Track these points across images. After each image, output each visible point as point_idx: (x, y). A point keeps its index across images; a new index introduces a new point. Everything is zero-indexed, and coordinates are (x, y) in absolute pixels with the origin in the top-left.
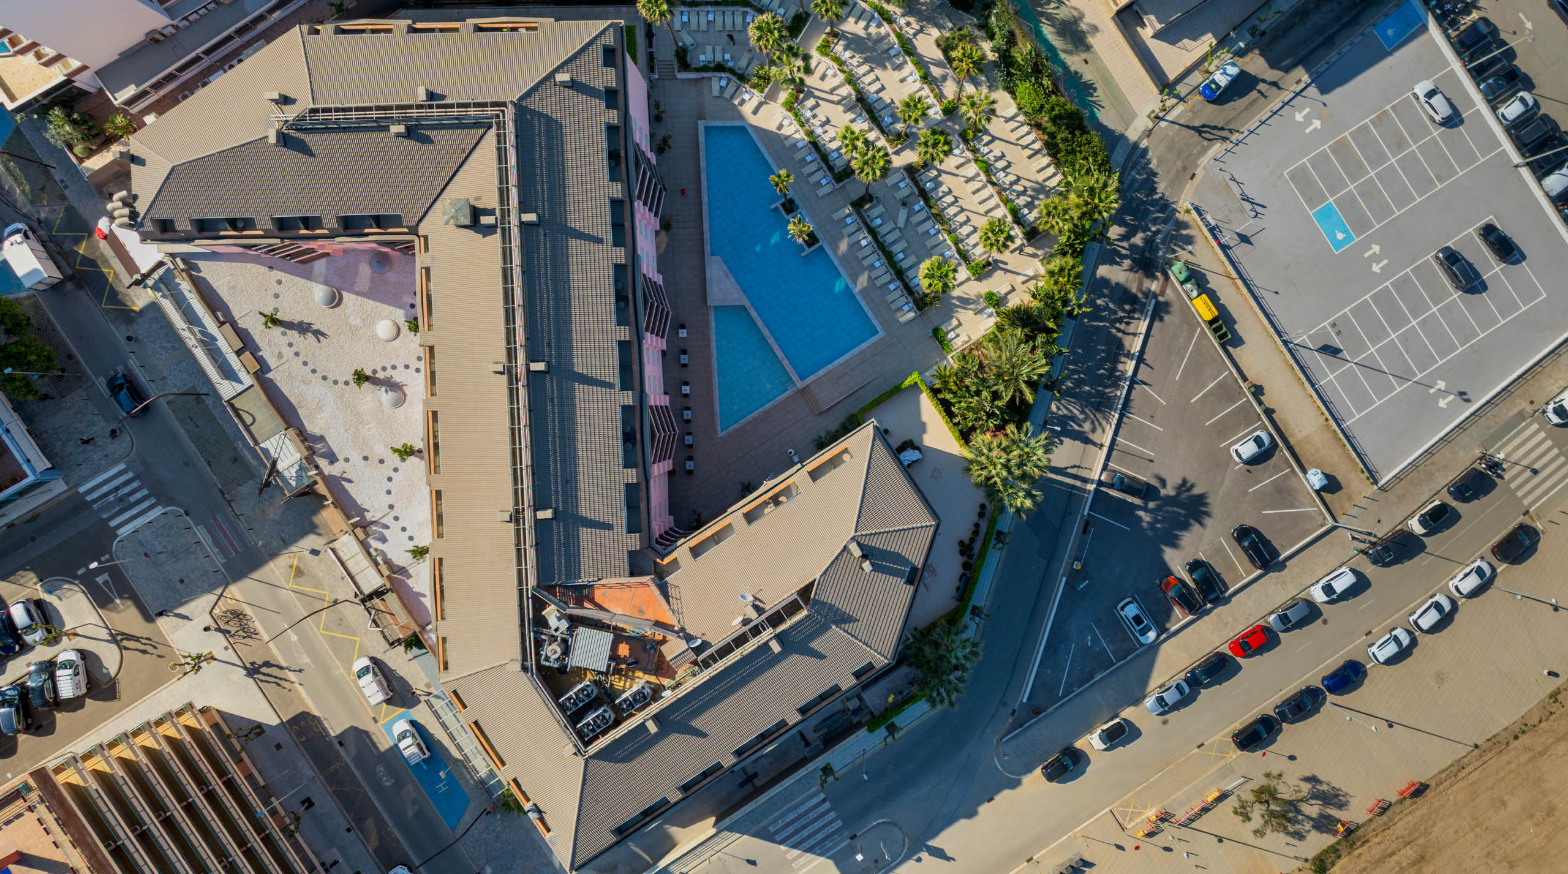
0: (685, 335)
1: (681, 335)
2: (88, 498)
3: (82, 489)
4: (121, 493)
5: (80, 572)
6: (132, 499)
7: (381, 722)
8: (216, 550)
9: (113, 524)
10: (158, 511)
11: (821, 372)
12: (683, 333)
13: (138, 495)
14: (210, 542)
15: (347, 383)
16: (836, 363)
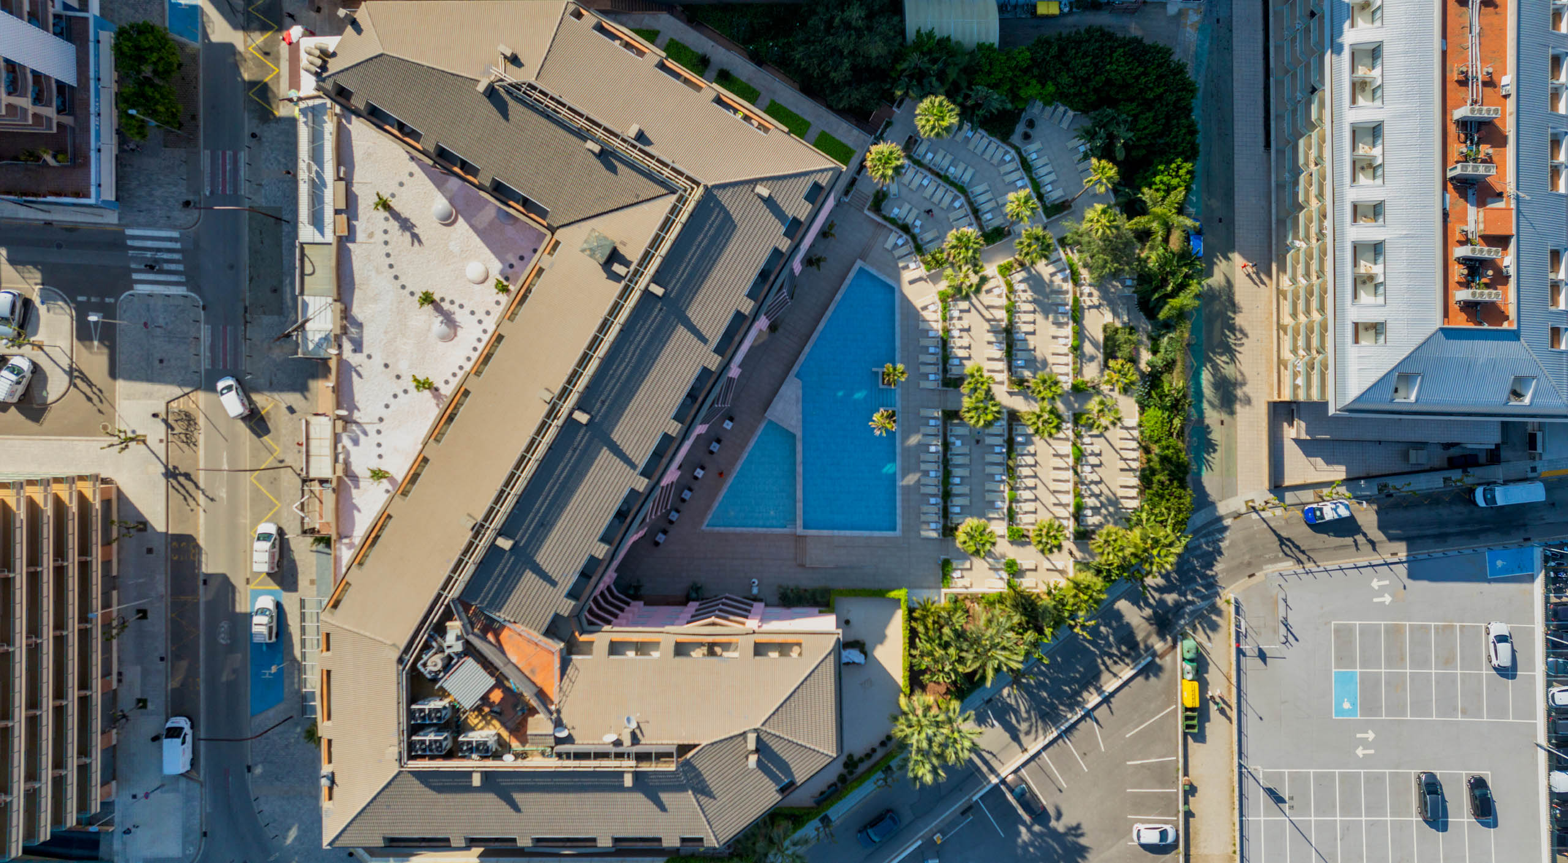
0: (729, 428)
1: (725, 425)
2: (129, 243)
3: (129, 232)
4: (160, 255)
5: (80, 299)
6: (166, 267)
7: (252, 586)
8: (208, 354)
9: (135, 276)
10: (181, 291)
11: (825, 533)
12: (728, 425)
13: (173, 267)
14: (208, 343)
15: (412, 294)
16: (842, 533)
